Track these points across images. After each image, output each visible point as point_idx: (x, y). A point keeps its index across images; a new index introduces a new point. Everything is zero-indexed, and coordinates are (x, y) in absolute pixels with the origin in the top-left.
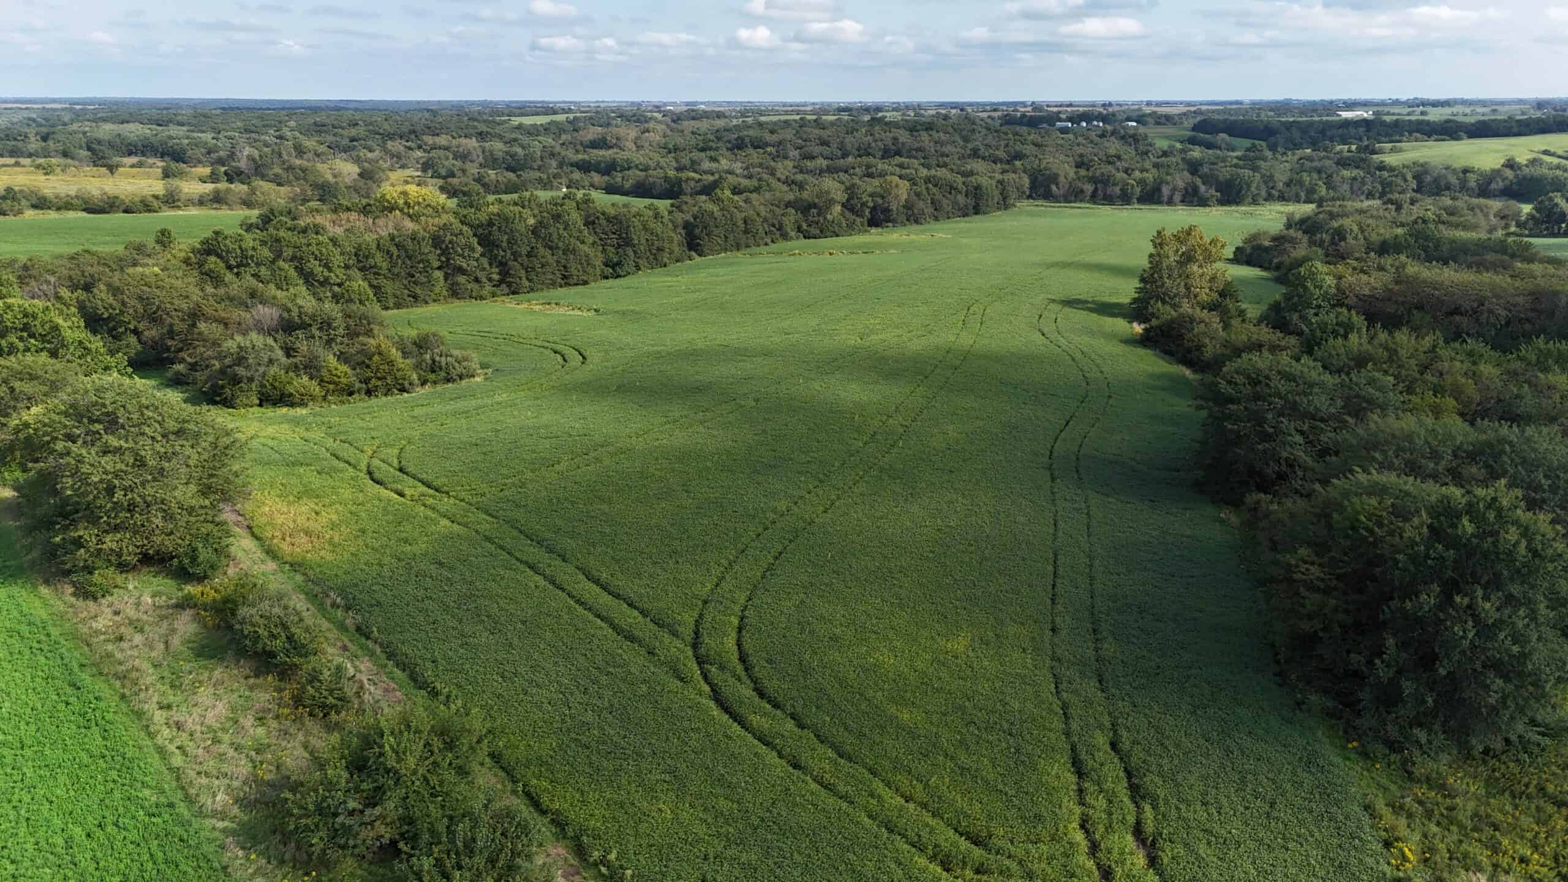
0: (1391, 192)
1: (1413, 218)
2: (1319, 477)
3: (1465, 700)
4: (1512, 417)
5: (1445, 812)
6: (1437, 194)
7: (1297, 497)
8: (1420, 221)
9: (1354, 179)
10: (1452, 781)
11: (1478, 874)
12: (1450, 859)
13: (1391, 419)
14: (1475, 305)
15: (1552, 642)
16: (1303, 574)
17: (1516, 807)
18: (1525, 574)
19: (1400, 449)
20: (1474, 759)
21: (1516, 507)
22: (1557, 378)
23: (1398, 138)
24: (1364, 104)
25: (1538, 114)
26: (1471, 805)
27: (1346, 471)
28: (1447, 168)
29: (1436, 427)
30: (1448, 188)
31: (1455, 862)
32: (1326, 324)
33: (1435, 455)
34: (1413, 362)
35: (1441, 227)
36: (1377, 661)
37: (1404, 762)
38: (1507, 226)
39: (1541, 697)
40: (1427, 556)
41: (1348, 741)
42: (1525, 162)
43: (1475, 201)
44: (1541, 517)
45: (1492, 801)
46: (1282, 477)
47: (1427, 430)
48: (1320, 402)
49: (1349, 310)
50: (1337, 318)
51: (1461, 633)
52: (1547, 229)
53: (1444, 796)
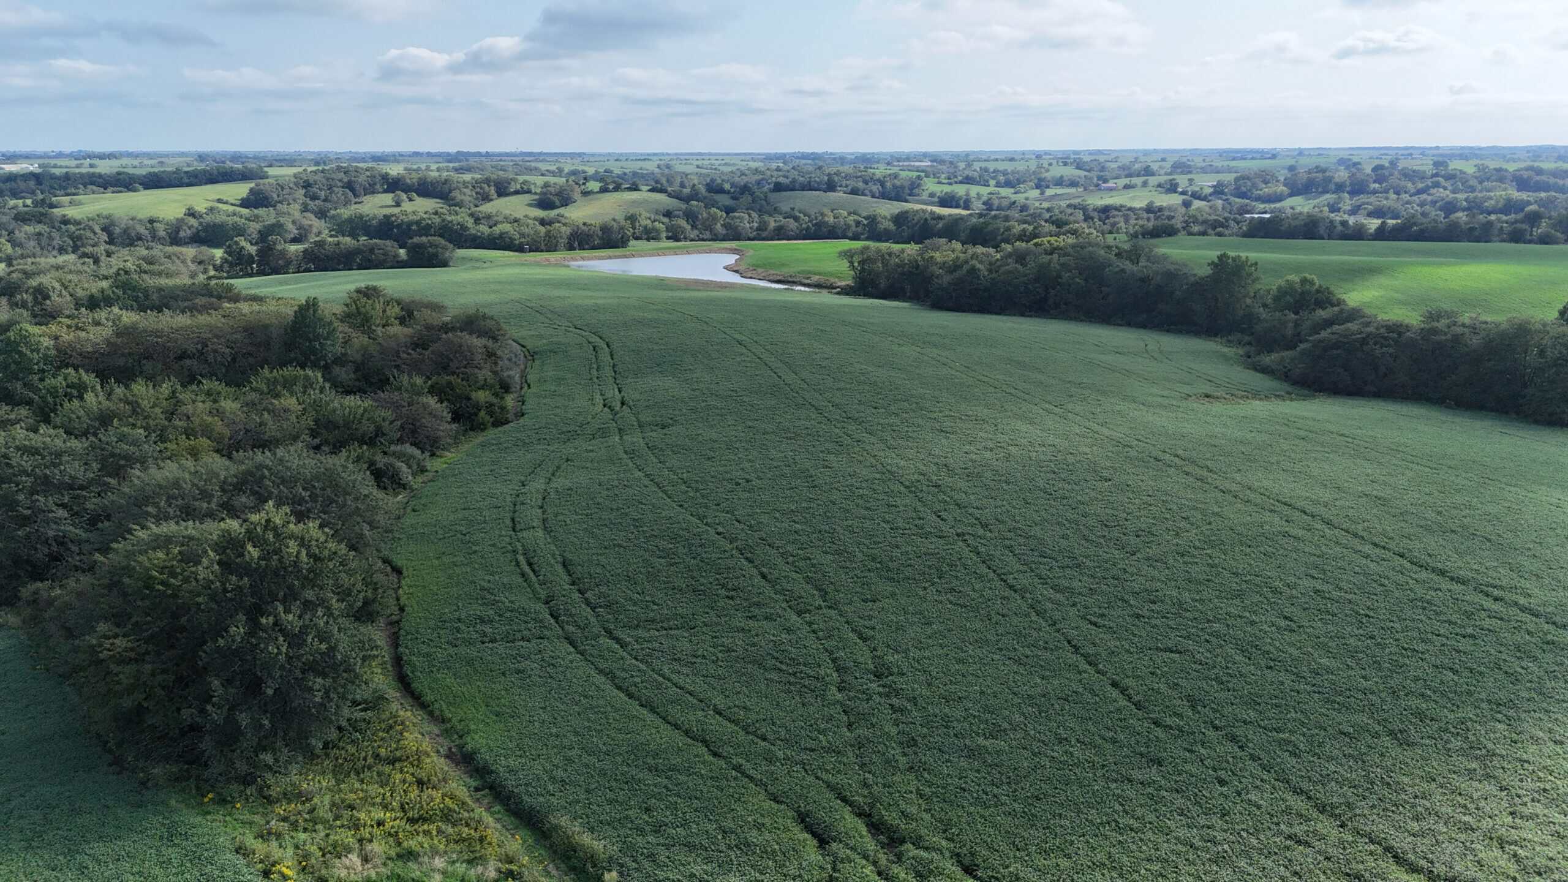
0: (83, 246)
1: (114, 270)
2: (96, 546)
3: (296, 709)
4: (263, 444)
5: (307, 816)
6: (131, 245)
7: (78, 575)
8: (122, 272)
9: (39, 234)
10: (305, 786)
11: (349, 856)
12: (323, 855)
13: (153, 470)
14: (199, 347)
15: (349, 629)
16: (109, 650)
17: (362, 781)
18: (311, 579)
19: (170, 498)
20: (318, 757)
21: (288, 523)
22: (288, 401)
23: (73, 191)
24: (27, 157)
25: (201, 166)
26: (327, 799)
27: (123, 532)
28: (133, 219)
29: (198, 468)
30: (140, 239)
31: (328, 856)
32: (55, 388)
33: (205, 495)
34: (158, 410)
35: (145, 276)
36: (209, 707)
37: (260, 790)
38: (205, 271)
39: (355, 678)
40: (225, 591)
41: (203, 796)
42: (204, 211)
43: (170, 249)
44: (311, 525)
45: (342, 786)
46: (56, 558)
47: (190, 473)
48: (74, 469)
49: (76, 369)
50: (65, 380)
51: (276, 651)
52: (241, 270)
53: (303, 803)
